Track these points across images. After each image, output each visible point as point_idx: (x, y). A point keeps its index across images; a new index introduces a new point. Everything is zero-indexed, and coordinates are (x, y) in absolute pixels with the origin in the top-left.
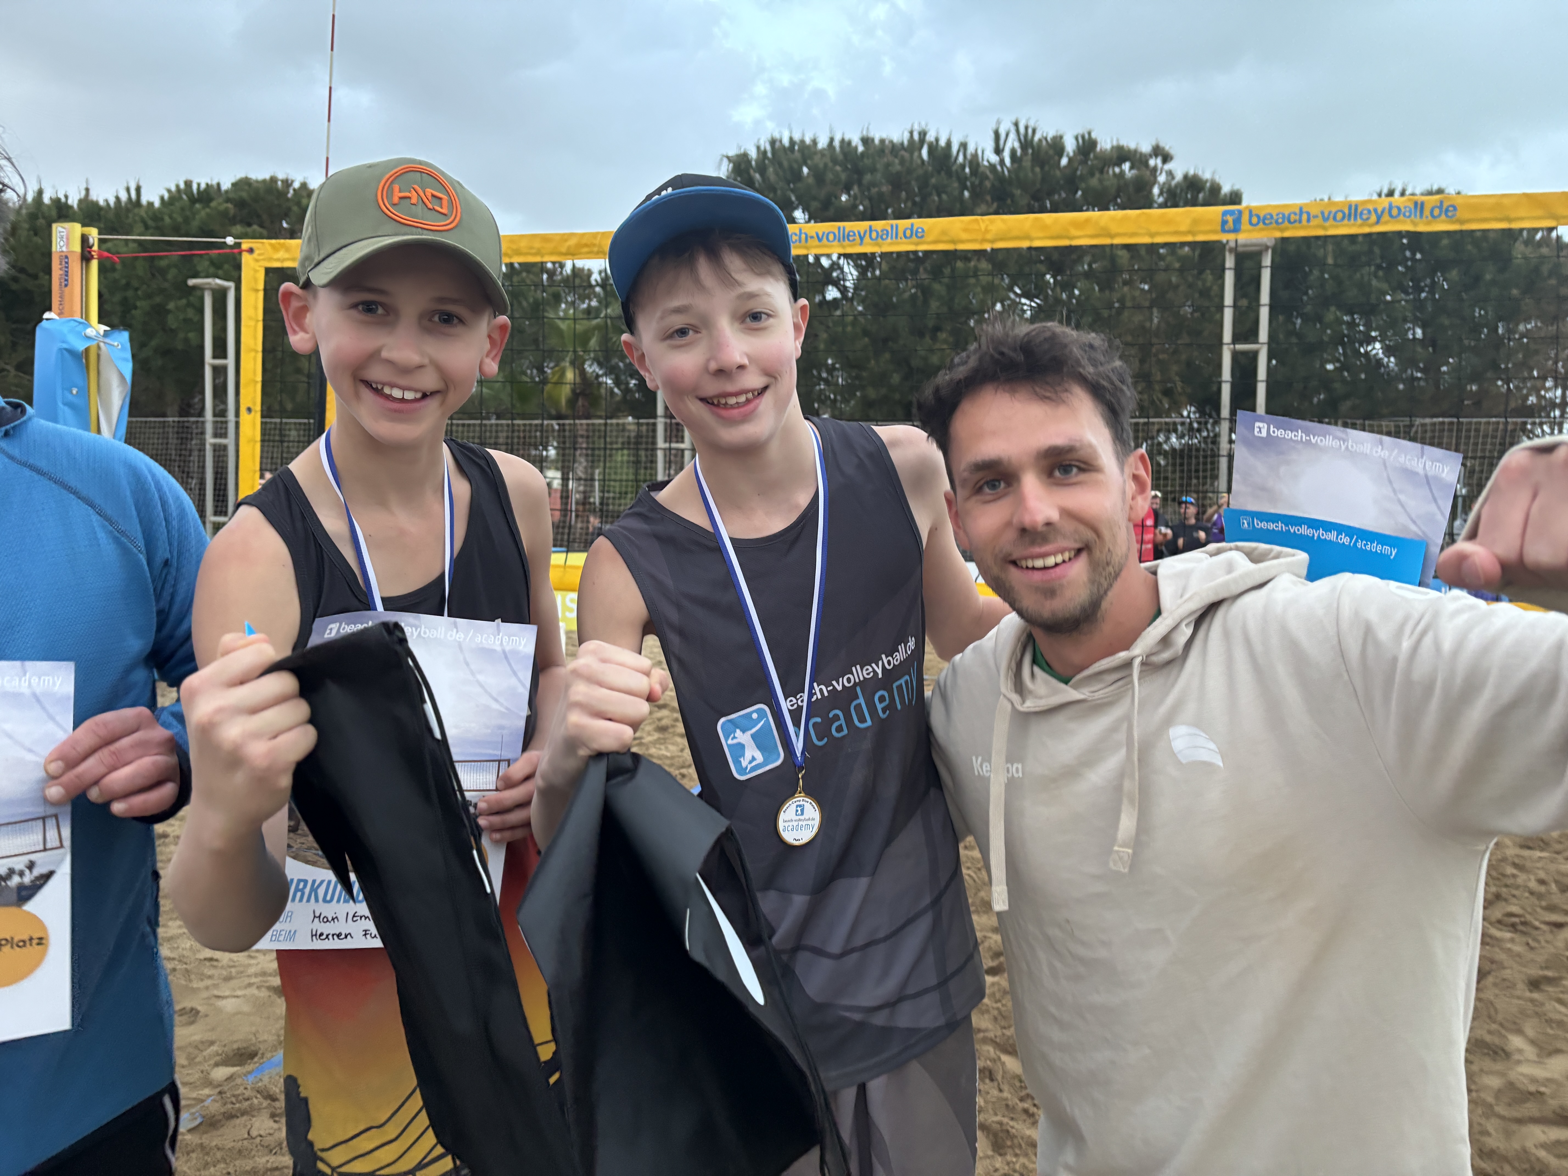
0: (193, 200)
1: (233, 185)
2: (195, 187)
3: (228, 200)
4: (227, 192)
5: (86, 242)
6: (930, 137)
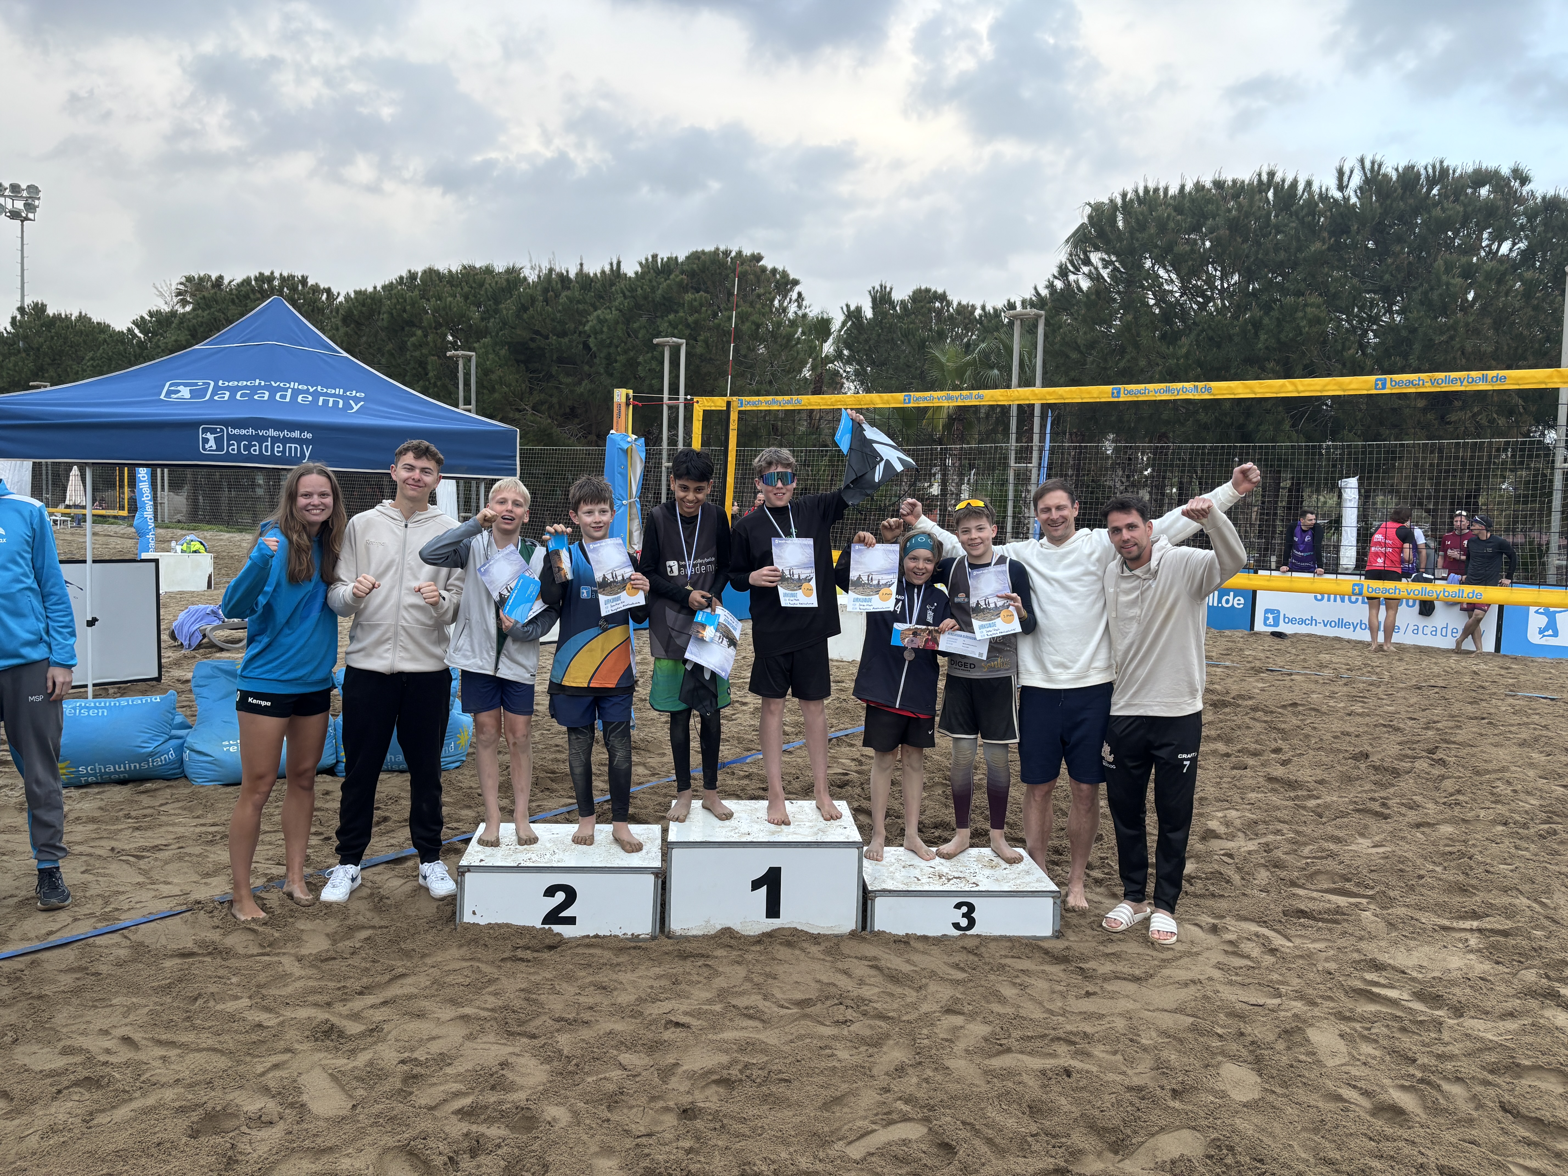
0: (659, 272)
1: (688, 258)
2: (659, 261)
3: (682, 272)
4: (682, 263)
5: (627, 395)
6: (1278, 178)
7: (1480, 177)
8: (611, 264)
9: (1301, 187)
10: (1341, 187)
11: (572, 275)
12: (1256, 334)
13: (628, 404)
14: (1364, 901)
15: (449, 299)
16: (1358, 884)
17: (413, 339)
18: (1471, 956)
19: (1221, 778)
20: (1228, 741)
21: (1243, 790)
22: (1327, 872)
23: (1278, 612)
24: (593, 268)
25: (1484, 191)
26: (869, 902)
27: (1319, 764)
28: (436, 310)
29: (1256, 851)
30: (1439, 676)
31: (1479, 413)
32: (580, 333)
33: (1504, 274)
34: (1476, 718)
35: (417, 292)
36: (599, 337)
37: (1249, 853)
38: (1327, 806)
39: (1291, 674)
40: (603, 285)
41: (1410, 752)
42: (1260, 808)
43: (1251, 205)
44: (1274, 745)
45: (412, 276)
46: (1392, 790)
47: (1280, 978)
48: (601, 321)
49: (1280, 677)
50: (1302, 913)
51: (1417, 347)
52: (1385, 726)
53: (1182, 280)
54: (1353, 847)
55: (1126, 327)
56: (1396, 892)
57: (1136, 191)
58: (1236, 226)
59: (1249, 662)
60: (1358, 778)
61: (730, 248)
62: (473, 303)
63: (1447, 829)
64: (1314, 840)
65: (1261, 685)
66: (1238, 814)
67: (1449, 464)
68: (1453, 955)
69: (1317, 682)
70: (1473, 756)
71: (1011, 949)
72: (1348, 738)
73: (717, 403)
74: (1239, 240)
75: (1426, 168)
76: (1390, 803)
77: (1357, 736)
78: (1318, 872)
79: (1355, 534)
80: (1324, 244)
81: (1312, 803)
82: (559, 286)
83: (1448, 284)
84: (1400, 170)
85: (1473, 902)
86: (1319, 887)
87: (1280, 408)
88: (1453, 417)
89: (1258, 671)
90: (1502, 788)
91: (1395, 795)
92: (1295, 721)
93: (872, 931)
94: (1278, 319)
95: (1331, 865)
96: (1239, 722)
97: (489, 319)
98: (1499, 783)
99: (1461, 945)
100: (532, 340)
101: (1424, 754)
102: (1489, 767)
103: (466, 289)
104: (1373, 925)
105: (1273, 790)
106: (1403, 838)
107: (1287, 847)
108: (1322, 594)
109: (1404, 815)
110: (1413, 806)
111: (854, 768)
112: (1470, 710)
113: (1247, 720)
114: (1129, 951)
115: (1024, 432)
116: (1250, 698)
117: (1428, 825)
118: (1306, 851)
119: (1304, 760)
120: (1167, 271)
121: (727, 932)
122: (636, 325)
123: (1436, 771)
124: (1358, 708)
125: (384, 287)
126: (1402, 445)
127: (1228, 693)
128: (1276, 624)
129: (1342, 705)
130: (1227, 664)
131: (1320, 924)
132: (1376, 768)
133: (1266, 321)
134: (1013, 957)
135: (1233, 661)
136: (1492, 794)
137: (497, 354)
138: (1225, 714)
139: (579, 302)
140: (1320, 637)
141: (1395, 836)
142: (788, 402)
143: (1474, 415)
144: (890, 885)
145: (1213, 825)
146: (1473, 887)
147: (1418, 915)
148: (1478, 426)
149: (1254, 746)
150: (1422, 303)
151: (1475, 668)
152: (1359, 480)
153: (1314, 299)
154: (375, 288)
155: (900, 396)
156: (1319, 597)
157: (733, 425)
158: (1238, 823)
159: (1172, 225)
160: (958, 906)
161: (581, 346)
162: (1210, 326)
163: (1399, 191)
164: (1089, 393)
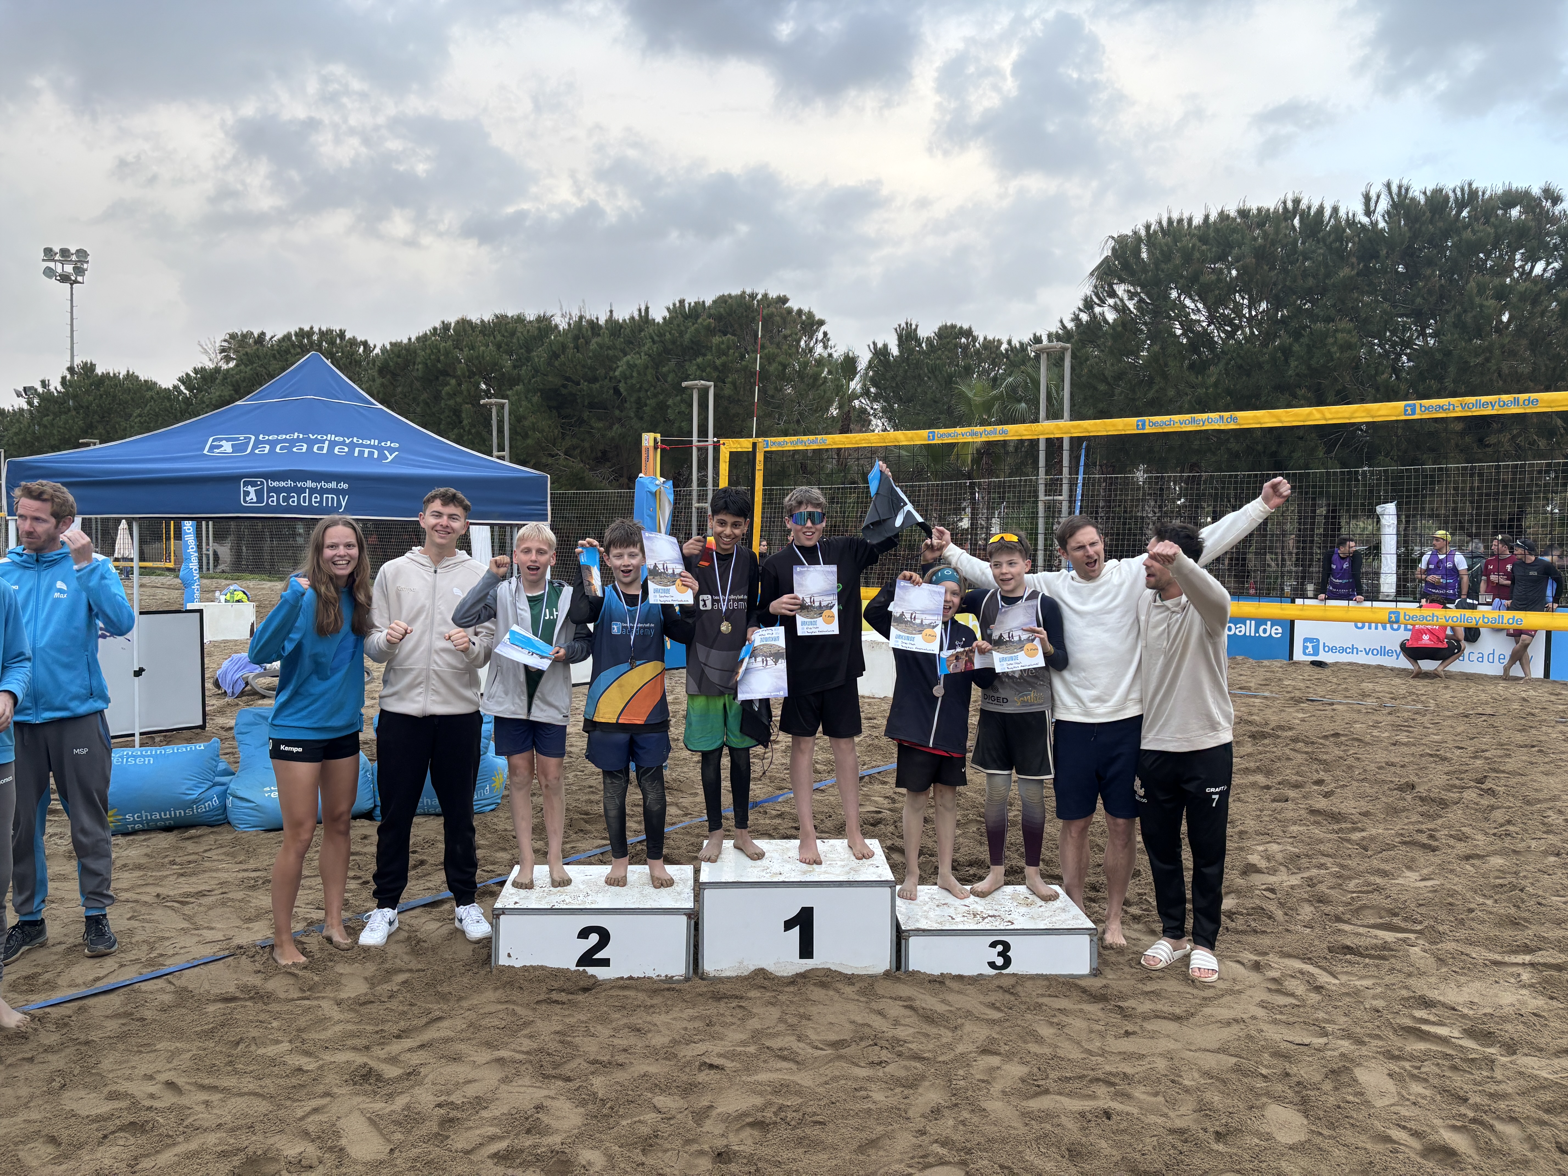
0: (686, 317)
1: (714, 302)
2: (687, 306)
3: (710, 316)
4: (709, 307)
5: (655, 439)
6: (1303, 205)
7: (1510, 199)
8: (640, 310)
9: (1327, 213)
10: (1368, 213)
11: (602, 322)
12: (1286, 360)
13: (656, 448)
14: (1412, 936)
15: (482, 348)
16: (1405, 919)
17: (447, 388)
18: (1524, 992)
19: (1261, 811)
20: (1268, 773)
21: (1284, 823)
22: (1372, 907)
23: (1318, 640)
24: (623, 314)
25: (1515, 212)
26: (903, 942)
27: (1363, 796)
28: (469, 360)
29: (1299, 886)
30: (1487, 703)
31: (1519, 435)
32: (611, 378)
33: (1539, 294)
34: (1526, 746)
35: (450, 343)
36: (629, 381)
37: (1292, 887)
38: (1373, 839)
39: (1332, 704)
40: (632, 331)
41: (1457, 782)
42: (1303, 841)
43: (1277, 232)
44: (1316, 777)
45: (446, 327)
46: (1440, 821)
47: (1327, 1017)
48: (631, 366)
49: (1321, 707)
50: (1348, 949)
51: (1452, 370)
52: (1431, 755)
53: (1209, 311)
54: (1400, 881)
55: (1154, 358)
56: (1445, 927)
57: (1160, 223)
58: (1262, 255)
59: (1288, 692)
60: (1404, 810)
61: (756, 291)
62: (506, 352)
63: (1497, 861)
64: (1359, 874)
65: (1301, 715)
66: (1280, 847)
67: (1489, 488)
68: (1505, 991)
69: (1359, 711)
70: (1523, 785)
71: (1049, 987)
72: (1393, 769)
73: (743, 444)
74: (1266, 268)
75: (1454, 191)
76: (1438, 834)
77: (1402, 766)
78: (1364, 907)
79: (1395, 560)
80: (1353, 269)
81: (1356, 836)
82: (589, 333)
83: (1481, 306)
84: (1428, 193)
85: (1526, 935)
86: (1365, 922)
87: (1314, 435)
88: (1492, 439)
89: (1297, 701)
90: (1553, 818)
91: (1443, 826)
92: (1337, 752)
93: (907, 971)
94: (1308, 345)
95: (1376, 899)
96: (1279, 754)
97: (521, 366)
98: (1550, 813)
99: (1513, 980)
100: (564, 386)
101: (1472, 783)
102: (1541, 796)
103: (499, 338)
104: (1422, 961)
105: (1316, 823)
106: (1452, 871)
107: (1332, 881)
108: (1363, 623)
109: (1453, 847)
110: (1463, 838)
111: (889, 806)
112: (1519, 738)
113: (1288, 752)
114: (1170, 989)
115: (1054, 464)
116: (1290, 729)
117: (1478, 857)
118: (1352, 885)
119: (1348, 792)
120: (1194, 301)
121: (761, 973)
122: (665, 369)
123: (1485, 802)
124: (1403, 737)
125: (418, 339)
126: (1441, 469)
127: (1267, 724)
128: (1316, 652)
129: (1386, 734)
130: (1267, 694)
131: (1367, 960)
132: (1422, 799)
133: (1296, 348)
134: (1050, 996)
135: (1272, 692)
136: (1544, 824)
137: (530, 401)
138: (1265, 745)
139: (609, 348)
140: (1362, 665)
141: (1443, 868)
142: (813, 442)
143: (1514, 438)
144: (923, 925)
145: (1254, 859)
146: (1525, 920)
147: (1468, 949)
148: (1518, 447)
149: (1295, 778)
150: (1455, 325)
151: (1524, 695)
152: (1397, 505)
153: (1345, 324)
154: (410, 339)
155: (924, 433)
156: (1360, 625)
157: (760, 466)
158: (1279, 857)
159: (1197, 255)
160: (993, 945)
161: (612, 391)
162: (1238, 354)
163: (1428, 214)
164: (1114, 425)
